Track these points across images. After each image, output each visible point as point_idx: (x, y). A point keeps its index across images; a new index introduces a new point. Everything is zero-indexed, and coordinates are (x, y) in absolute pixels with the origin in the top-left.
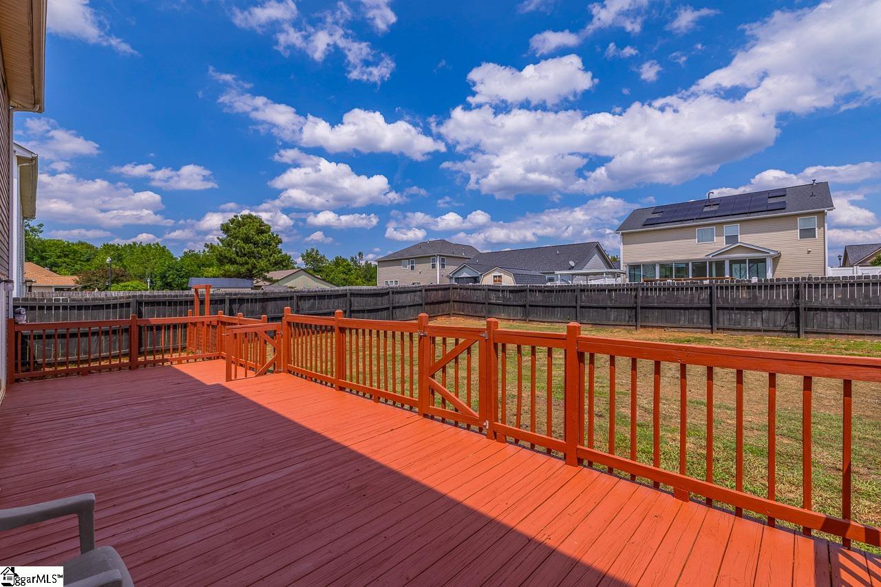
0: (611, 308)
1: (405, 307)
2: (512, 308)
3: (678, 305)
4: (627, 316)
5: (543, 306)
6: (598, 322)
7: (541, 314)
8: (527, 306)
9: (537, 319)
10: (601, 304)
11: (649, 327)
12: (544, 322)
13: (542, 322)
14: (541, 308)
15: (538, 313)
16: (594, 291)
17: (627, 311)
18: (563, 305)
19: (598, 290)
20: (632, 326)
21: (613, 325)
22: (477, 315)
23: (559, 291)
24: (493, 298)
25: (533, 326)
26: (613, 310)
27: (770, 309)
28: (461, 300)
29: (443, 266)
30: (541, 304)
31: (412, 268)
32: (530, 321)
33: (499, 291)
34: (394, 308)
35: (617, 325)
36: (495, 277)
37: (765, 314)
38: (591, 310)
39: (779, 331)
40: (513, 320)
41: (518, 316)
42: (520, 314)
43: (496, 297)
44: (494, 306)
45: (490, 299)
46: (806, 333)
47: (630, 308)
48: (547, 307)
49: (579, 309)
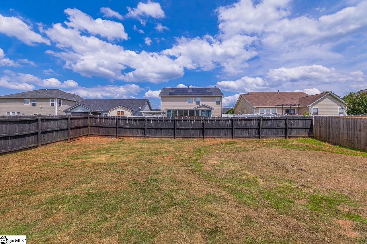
1: (53, 131)
2: (135, 130)
3: (220, 127)
4: (199, 132)
5: (155, 129)
6: (185, 136)
7: (154, 133)
8: (146, 129)
9: (151, 136)
10: (187, 128)
11: (208, 137)
12: (156, 137)
13: (155, 137)
14: (154, 130)
15: (152, 132)
17: (199, 130)
18: (167, 128)
19: (185, 120)
20: (201, 137)
21: (193, 137)
22: (110, 135)
23: (164, 120)
24: (122, 124)
25: (149, 139)
26: (192, 130)
27: (251, 129)
28: (96, 125)
29: (60, 105)
30: (154, 127)
31: (34, 105)
32: (147, 137)
33: (126, 120)
34: (43, 133)
35: (194, 137)
36: (118, 111)
37: (250, 130)
38: (182, 130)
39: (254, 137)
40: (136, 137)
41: (139, 135)
42: (141, 134)
43: (124, 124)
44: (123, 129)
45: (120, 125)
46: (262, 137)
47: (200, 129)
48: (157, 129)
49: (175, 130)
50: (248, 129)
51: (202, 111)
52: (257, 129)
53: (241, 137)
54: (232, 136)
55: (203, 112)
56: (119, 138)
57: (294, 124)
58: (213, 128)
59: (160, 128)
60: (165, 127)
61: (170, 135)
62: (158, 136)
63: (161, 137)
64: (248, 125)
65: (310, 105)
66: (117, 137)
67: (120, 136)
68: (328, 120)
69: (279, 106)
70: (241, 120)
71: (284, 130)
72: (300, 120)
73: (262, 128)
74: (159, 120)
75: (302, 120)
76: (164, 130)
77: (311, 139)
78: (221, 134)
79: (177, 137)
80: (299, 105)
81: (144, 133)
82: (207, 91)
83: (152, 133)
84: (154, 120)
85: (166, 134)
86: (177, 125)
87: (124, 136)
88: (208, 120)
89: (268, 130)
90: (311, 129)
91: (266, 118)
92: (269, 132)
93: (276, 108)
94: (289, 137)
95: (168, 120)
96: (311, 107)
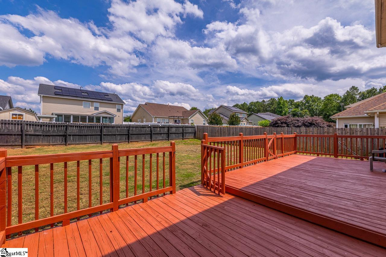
0: (118, 135)
2: (51, 137)
3: (142, 133)
5: (79, 135)
7: (77, 140)
8: (67, 135)
9: (73, 143)
10: (114, 134)
11: (133, 141)
12: (80, 144)
13: (78, 144)
14: (77, 137)
16: (110, 127)
17: (124, 136)
18: (92, 134)
19: (112, 127)
20: (126, 142)
22: (10, 144)
23: (90, 127)
25: (71, 147)
30: (77, 134)
32: (69, 144)
33: (38, 126)
35: (120, 142)
36: (13, 115)
38: (109, 136)
39: (165, 140)
40: (53, 145)
41: (57, 142)
42: (60, 141)
43: (34, 130)
44: (33, 137)
45: (28, 132)
46: (170, 139)
47: (126, 135)
48: (81, 135)
49: (102, 136)
50: (161, 134)
51: (103, 117)
52: (167, 133)
53: (157, 140)
54: (151, 140)
55: (104, 119)
56: (26, 148)
57: (187, 130)
58: (137, 133)
59: (84, 134)
60: (90, 134)
61: (96, 141)
62: (83, 143)
63: (86, 144)
64: (162, 131)
65: (190, 118)
66: (23, 146)
67: (28, 145)
68: (203, 128)
69: (171, 117)
70: (157, 127)
71: (182, 134)
72: (190, 127)
73: (170, 133)
74: (84, 127)
75: (191, 127)
76: (90, 136)
77: (196, 140)
78: (142, 138)
79: (103, 143)
80: (183, 117)
81: (64, 140)
82: (106, 97)
83: (75, 140)
84: (78, 127)
85: (92, 140)
86: (104, 131)
87: (34, 145)
88: (132, 127)
89: (173, 134)
90: (195, 133)
91: (172, 126)
92: (174, 135)
93: (169, 118)
94: (185, 139)
95: (94, 127)
96: (190, 119)
